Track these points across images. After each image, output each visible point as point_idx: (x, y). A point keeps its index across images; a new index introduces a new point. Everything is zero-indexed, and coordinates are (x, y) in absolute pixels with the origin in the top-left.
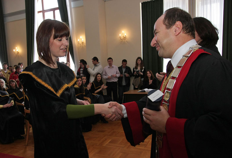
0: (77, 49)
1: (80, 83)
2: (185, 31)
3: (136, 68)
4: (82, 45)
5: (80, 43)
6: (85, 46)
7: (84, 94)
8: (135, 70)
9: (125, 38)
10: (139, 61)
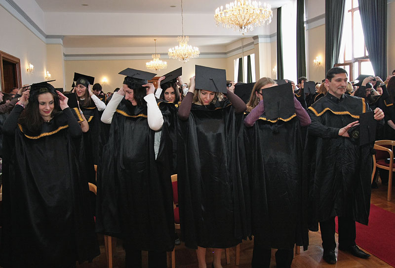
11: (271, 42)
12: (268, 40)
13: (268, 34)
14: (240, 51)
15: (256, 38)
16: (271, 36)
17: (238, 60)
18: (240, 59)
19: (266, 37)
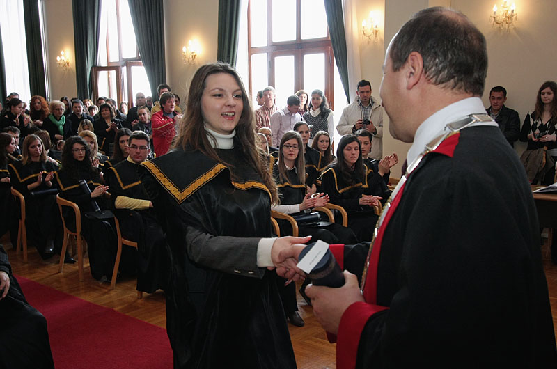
0: (357, 51)
1: (353, 154)
2: (432, 78)
3: (537, 115)
4: (373, 37)
5: (369, 31)
6: (381, 40)
7: (366, 186)
8: (532, 122)
9: (510, 17)
10: (546, 95)
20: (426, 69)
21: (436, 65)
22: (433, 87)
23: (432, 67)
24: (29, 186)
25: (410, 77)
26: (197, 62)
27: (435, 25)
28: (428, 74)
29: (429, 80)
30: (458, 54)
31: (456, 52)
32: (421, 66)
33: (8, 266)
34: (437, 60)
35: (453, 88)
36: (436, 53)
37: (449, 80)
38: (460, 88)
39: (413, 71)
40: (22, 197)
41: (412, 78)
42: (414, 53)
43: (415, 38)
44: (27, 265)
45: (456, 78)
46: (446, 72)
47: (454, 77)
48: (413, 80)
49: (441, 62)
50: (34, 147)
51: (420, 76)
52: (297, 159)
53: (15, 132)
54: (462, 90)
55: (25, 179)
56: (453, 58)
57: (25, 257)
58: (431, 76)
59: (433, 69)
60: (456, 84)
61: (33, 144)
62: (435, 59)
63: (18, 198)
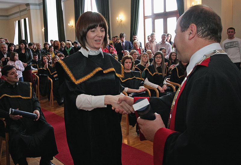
11: (40, 9)
12: (38, 7)
13: (37, 2)
14: (18, 15)
15: (28, 5)
16: (39, 5)
17: (17, 21)
18: (18, 21)
19: (36, 5)
20: (198, 31)
21: (203, 30)
22: (200, 39)
23: (200, 31)
24: (54, 76)
25: (190, 35)
26: (122, 24)
27: (201, 12)
28: (198, 34)
29: (199, 36)
30: (212, 25)
31: (211, 24)
32: (196, 30)
33: (40, 108)
34: (203, 27)
35: (209, 39)
36: (202, 24)
37: (208, 36)
38: (212, 39)
39: (191, 32)
40: (52, 80)
41: (191, 35)
42: (193, 24)
43: (192, 18)
44: (53, 107)
45: (211, 35)
46: (207, 33)
47: (210, 35)
48: (191, 36)
49: (204, 28)
50: (55, 60)
51: (195, 34)
52: (161, 62)
53: (49, 54)
54: (213, 40)
55: (53, 74)
56: (210, 27)
57: (53, 104)
58: (200, 34)
59: (201, 31)
60: (211, 38)
61: (55, 59)
62: (202, 27)
63: (50, 81)
